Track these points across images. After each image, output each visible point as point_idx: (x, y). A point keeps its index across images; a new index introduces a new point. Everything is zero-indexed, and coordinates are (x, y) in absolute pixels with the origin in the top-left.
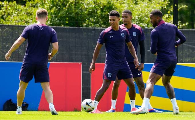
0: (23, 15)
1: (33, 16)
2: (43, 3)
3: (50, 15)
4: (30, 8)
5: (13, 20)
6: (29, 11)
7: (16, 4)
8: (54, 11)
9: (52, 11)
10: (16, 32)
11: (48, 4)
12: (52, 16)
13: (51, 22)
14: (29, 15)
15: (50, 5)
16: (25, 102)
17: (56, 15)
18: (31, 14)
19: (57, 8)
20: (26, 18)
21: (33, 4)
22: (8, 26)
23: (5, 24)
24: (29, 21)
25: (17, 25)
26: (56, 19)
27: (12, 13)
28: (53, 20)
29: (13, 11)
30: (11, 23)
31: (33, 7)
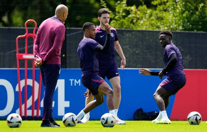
0: (153, 20)
1: (164, 21)
2: (174, 7)
3: (182, 19)
4: (161, 12)
5: (144, 25)
6: (160, 15)
7: (146, 8)
8: (187, 16)
9: (184, 15)
10: (147, 38)
11: (180, 9)
12: (185, 21)
13: (183, 26)
14: (160, 19)
15: (182, 10)
16: (156, 111)
17: (189, 20)
18: (162, 19)
19: (189, 11)
20: (157, 23)
21: (165, 7)
22: (139, 31)
23: (135, 29)
24: (159, 26)
25: (148, 30)
26: (189, 24)
27: (142, 17)
28: (186, 24)
29: (144, 16)
30: (141, 28)
31: (163, 11)
